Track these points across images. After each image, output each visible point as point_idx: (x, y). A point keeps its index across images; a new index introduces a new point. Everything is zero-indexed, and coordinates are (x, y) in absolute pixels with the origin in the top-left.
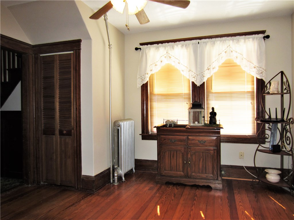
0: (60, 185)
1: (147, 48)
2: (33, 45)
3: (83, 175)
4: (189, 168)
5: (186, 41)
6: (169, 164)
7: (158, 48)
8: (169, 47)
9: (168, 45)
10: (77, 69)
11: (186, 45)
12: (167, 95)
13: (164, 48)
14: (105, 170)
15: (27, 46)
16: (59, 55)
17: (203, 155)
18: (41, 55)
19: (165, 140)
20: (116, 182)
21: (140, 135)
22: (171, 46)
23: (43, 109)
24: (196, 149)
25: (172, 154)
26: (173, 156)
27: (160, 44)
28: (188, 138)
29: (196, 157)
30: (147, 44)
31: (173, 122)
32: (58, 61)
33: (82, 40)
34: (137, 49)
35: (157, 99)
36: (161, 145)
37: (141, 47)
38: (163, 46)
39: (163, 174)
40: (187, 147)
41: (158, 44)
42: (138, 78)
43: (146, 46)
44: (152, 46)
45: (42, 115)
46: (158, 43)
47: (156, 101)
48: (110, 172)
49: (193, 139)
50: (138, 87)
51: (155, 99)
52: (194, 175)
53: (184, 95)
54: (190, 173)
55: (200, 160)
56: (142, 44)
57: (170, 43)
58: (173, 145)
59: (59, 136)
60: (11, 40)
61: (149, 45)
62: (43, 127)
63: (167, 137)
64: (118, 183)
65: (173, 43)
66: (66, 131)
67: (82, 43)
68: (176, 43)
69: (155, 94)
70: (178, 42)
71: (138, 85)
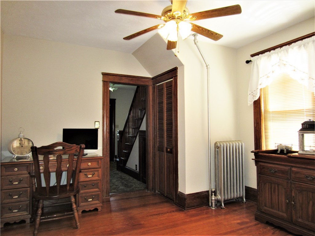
0: (166, 197)
1: (258, 59)
2: (152, 78)
3: (179, 192)
4: (293, 211)
5: (303, 40)
6: (270, 199)
7: (269, 56)
8: (282, 52)
9: (282, 51)
10: (175, 94)
11: (304, 45)
12: (283, 113)
13: (277, 54)
14: (203, 192)
15: (148, 80)
16: (166, 83)
17: (312, 197)
18: (157, 85)
19: (264, 168)
20: (214, 206)
21: (252, 159)
22: (285, 51)
23: (158, 130)
24: (302, 186)
25: (273, 187)
26: (274, 191)
27: (272, 51)
28: (291, 169)
29: (303, 198)
30: (257, 54)
31: (286, 147)
32: (165, 88)
33: (178, 68)
34: (248, 62)
35: (272, 118)
36: (260, 174)
37: (252, 59)
38: (275, 53)
39: (263, 210)
40: (291, 183)
41: (270, 52)
42: (248, 94)
43: (256, 57)
44: (264, 55)
45: (158, 134)
46: (269, 50)
47: (271, 120)
48: (209, 194)
49: (298, 172)
50: (249, 105)
51: (270, 118)
52: (301, 222)
53: (306, 111)
54: (294, 218)
55: (309, 203)
56: (253, 56)
57: (284, 47)
58: (274, 177)
59: (166, 153)
60: (134, 77)
61: (260, 55)
62: (158, 145)
63: (266, 164)
64: (216, 207)
65: (287, 46)
66: (169, 149)
67: (178, 70)
68: (291, 46)
69: (270, 112)
70: (293, 44)
71: (248, 102)
